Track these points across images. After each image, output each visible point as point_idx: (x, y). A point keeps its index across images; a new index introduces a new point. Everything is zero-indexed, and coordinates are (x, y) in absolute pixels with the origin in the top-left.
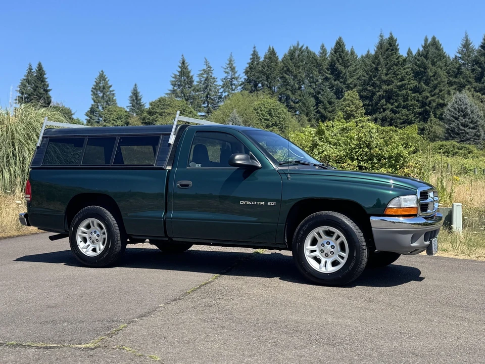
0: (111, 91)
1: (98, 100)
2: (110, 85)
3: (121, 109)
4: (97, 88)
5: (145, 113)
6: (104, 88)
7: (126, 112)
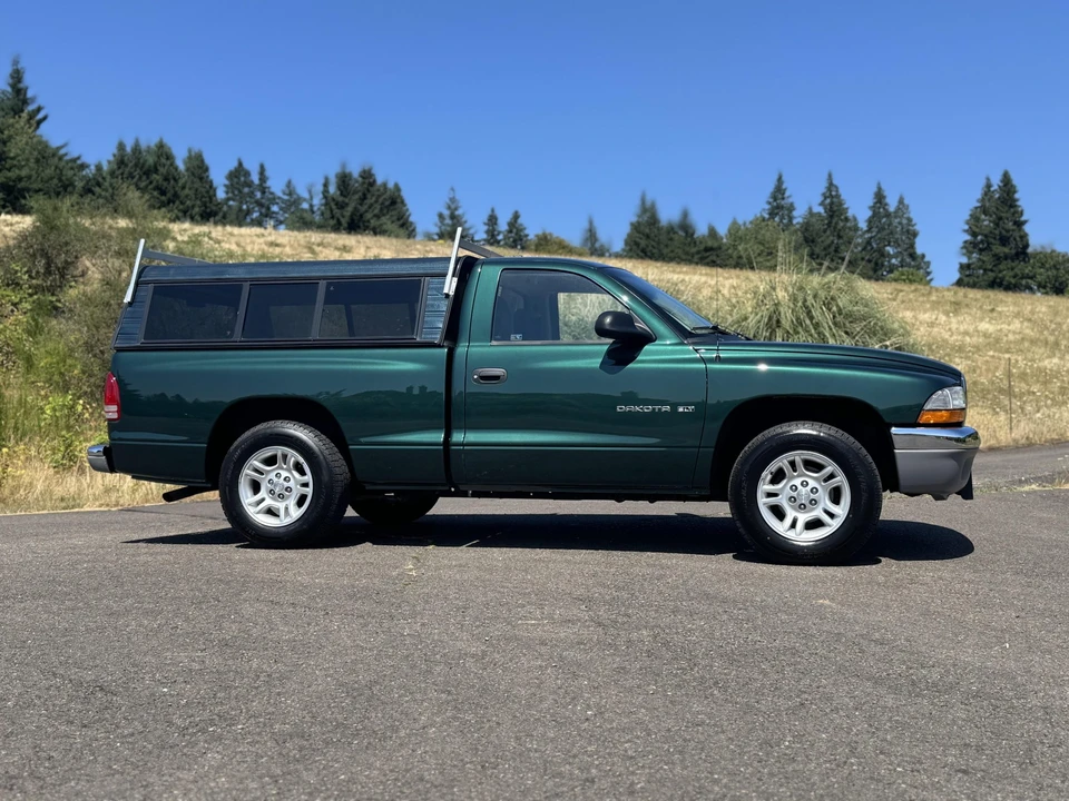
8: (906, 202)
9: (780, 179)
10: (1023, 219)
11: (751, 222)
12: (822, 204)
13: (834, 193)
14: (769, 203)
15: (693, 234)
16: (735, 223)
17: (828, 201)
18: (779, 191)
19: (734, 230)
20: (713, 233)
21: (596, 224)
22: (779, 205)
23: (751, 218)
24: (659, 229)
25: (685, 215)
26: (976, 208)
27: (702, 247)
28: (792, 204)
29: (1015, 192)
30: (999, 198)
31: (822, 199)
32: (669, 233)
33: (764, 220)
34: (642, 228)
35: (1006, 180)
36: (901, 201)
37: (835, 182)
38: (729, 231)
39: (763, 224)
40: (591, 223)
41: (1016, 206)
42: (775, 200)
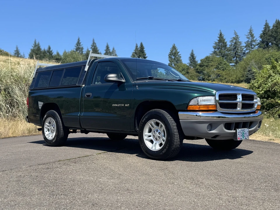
0: (179, 55)
1: (172, 61)
2: (178, 51)
3: (185, 65)
4: (171, 54)
5: (198, 66)
6: (175, 54)
7: (187, 66)
8: (115, 49)
9: (79, 39)
10: (146, 56)
11: (70, 52)
12: (91, 48)
13: (95, 45)
14: (76, 46)
15: (52, 54)
16: (65, 52)
17: (93, 47)
18: (78, 43)
19: (65, 53)
20: (58, 54)
21: (19, 49)
22: (79, 48)
23: (70, 51)
24: (41, 52)
25: (49, 48)
26: (134, 52)
27: (55, 58)
28: (82, 47)
29: (144, 49)
30: (140, 50)
31: (91, 46)
32: (44, 53)
33: (74, 51)
34: (35, 51)
35: (142, 45)
36: (113, 49)
37: (95, 42)
38: (63, 54)
39: (74, 53)
40: (17, 48)
41: (144, 53)
42: (77, 45)
